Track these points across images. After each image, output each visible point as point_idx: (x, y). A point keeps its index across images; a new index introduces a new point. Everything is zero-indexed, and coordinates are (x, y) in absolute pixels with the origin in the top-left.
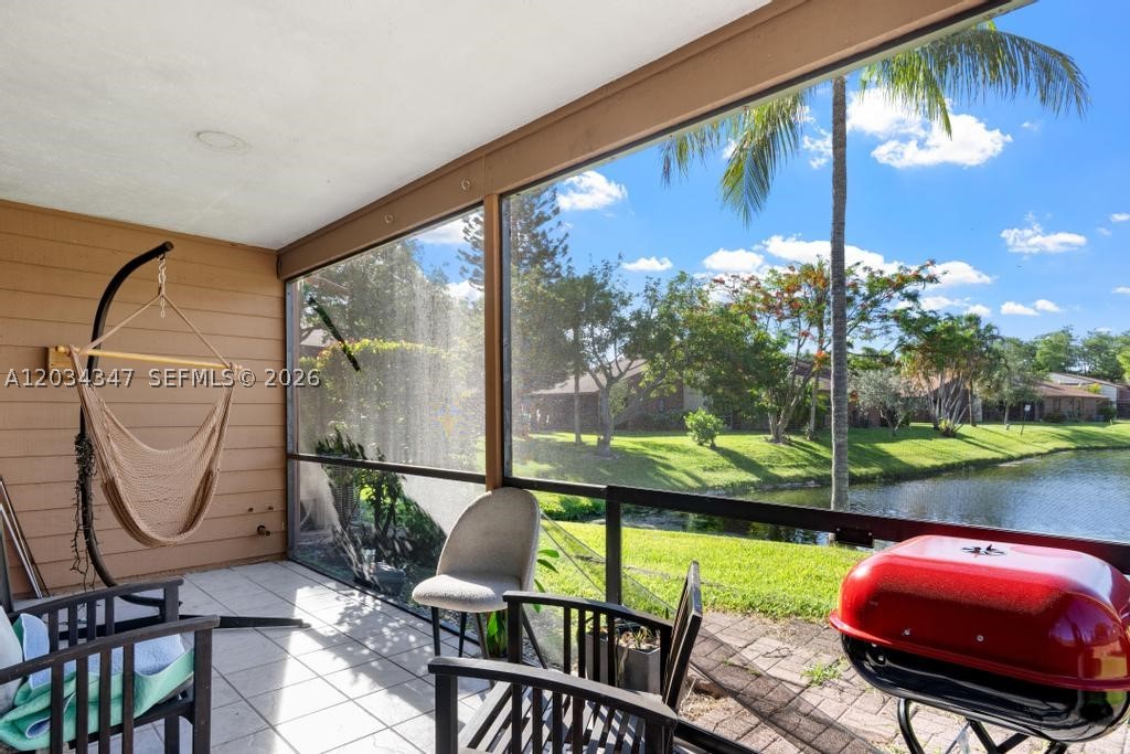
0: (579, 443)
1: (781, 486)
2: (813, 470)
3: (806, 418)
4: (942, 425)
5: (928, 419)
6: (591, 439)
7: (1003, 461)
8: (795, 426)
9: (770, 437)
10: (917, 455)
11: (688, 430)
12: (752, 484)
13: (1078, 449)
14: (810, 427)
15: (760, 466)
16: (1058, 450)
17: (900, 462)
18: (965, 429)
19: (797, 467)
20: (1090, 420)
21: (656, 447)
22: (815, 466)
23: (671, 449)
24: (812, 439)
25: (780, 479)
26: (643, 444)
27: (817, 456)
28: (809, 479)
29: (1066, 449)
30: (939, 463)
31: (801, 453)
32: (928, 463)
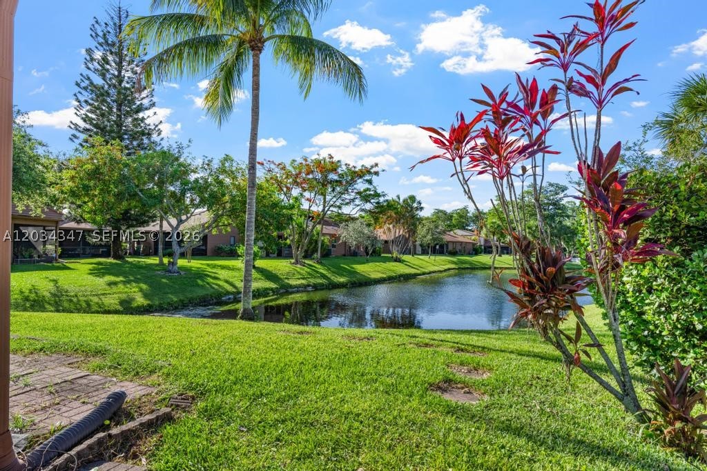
0: (161, 263)
1: (290, 290)
3: (315, 251)
4: (395, 256)
7: (420, 275)
8: (307, 255)
9: (293, 261)
10: (374, 271)
11: (239, 256)
12: (271, 289)
13: (459, 269)
14: (318, 255)
17: (364, 275)
18: (406, 257)
20: (469, 254)
21: (214, 266)
23: (223, 267)
24: (318, 263)
25: (291, 286)
26: (208, 265)
27: (317, 272)
28: (309, 285)
29: (453, 269)
31: (309, 270)
32: (378, 276)
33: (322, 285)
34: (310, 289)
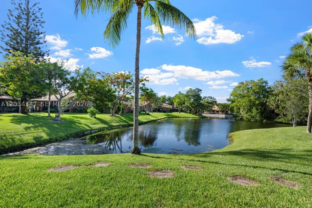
1: (113, 128)
2: (121, 123)
3: (119, 110)
4: (147, 113)
5: (144, 111)
6: (53, 115)
7: (157, 120)
8: (117, 112)
9: (111, 115)
10: (143, 119)
11: (88, 113)
12: (106, 128)
14: (121, 112)
15: (108, 123)
16: (166, 118)
17: (140, 121)
19: (117, 123)
21: (77, 117)
22: (122, 122)
23: (82, 118)
24: (121, 116)
25: (113, 126)
26: (73, 117)
27: (122, 120)
28: (120, 126)
30: (147, 121)
31: (118, 119)
32: (145, 121)
33: (126, 125)
34: (121, 127)
